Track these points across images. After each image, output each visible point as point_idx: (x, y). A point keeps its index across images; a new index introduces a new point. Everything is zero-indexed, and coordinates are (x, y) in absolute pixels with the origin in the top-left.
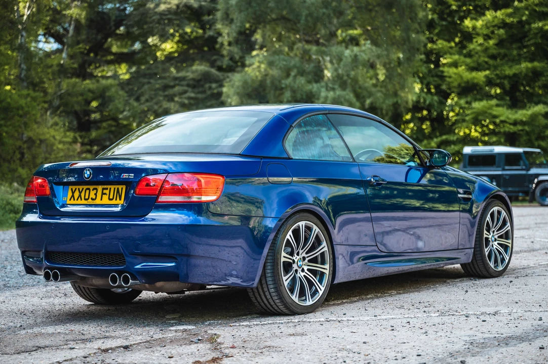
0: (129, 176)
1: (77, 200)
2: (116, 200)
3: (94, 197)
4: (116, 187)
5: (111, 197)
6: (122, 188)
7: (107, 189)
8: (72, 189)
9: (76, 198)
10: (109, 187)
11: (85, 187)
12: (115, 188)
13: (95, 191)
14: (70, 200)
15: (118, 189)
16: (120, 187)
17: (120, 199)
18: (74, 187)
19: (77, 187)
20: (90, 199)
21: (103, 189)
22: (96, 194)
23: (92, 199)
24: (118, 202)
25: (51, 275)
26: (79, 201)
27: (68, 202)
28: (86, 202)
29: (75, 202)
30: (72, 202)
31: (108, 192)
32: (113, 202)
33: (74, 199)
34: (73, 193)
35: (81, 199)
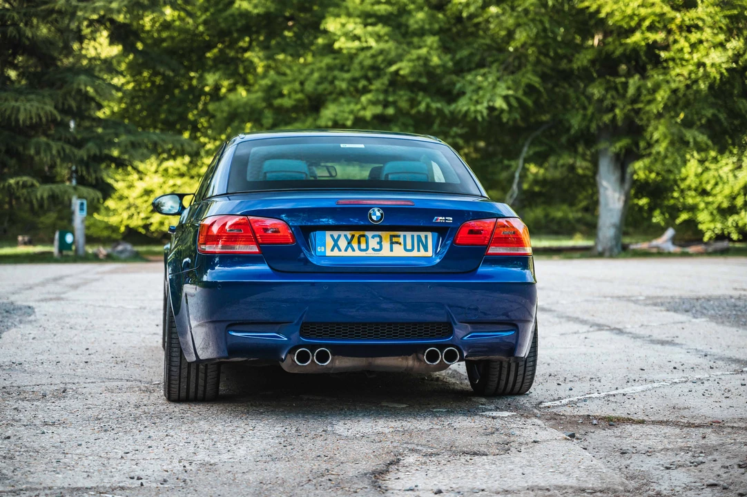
0: (446, 220)
1: (346, 250)
2: (419, 250)
3: (377, 247)
4: (416, 234)
5: (409, 247)
6: (426, 237)
7: (399, 236)
8: (332, 236)
9: (343, 248)
10: (402, 234)
11: (357, 234)
12: (413, 237)
14: (332, 250)
15: (419, 237)
16: (423, 234)
17: (426, 250)
18: (336, 234)
19: (343, 233)
20: (370, 251)
21: (392, 236)
22: (380, 243)
23: (373, 249)
24: (422, 253)
25: (313, 356)
26: (350, 253)
27: (329, 253)
28: (363, 254)
29: (343, 254)
30: (336, 253)
31: (401, 240)
32: (415, 253)
33: (340, 250)
34: (336, 241)
35: (353, 250)
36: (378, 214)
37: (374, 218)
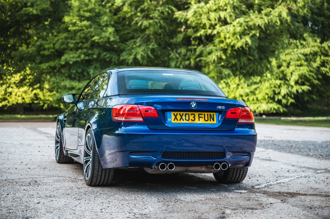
0: (222, 107)
1: (180, 120)
3: (193, 119)
4: (209, 113)
5: (206, 119)
6: (213, 115)
7: (202, 114)
8: (174, 114)
9: (179, 119)
10: (203, 113)
11: (185, 113)
12: (208, 115)
13: (193, 116)
14: (174, 120)
15: (210, 115)
16: (212, 114)
17: (213, 120)
18: (176, 113)
19: (178, 113)
20: (190, 121)
21: (199, 115)
23: (192, 120)
24: (212, 122)
25: (167, 166)
26: (182, 121)
27: (173, 121)
28: (187, 122)
29: (179, 122)
30: (176, 121)
31: (203, 116)
32: (209, 122)
33: (177, 120)
34: (176, 116)
35: (183, 120)
36: (194, 105)
37: (193, 106)
